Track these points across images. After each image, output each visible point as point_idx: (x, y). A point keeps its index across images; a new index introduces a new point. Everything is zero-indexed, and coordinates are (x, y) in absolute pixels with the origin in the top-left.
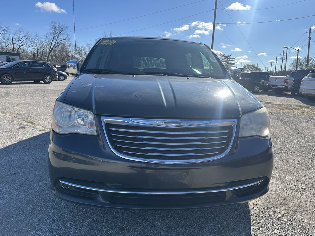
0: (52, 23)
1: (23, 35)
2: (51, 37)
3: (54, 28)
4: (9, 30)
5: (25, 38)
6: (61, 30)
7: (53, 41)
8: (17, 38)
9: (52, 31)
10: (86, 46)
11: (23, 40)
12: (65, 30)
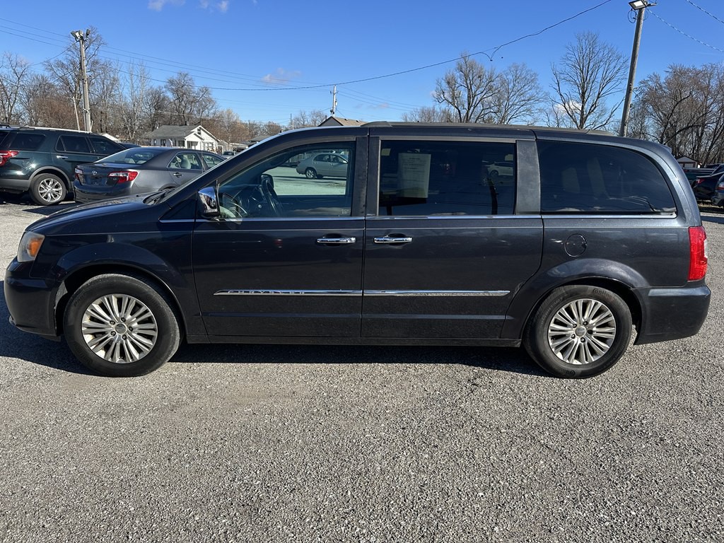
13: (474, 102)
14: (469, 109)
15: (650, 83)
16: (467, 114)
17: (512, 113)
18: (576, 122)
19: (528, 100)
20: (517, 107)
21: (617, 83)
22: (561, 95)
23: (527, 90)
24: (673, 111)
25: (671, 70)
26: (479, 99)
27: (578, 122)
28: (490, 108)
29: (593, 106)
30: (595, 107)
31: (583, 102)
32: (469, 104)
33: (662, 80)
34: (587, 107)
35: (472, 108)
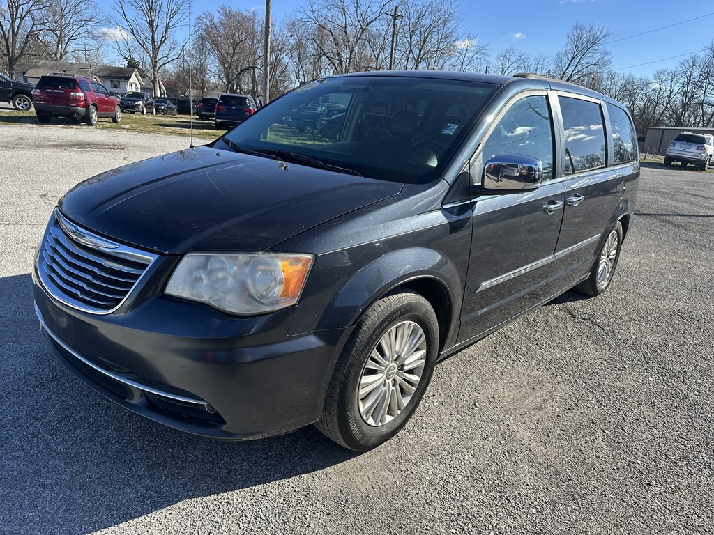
0: (576, 28)
1: (513, 58)
2: (566, 61)
3: (579, 37)
4: (488, 51)
5: (515, 65)
6: (592, 42)
7: (567, 68)
8: (501, 67)
9: (570, 47)
10: (652, 77)
11: (510, 69)
12: (601, 42)
13: (19, 13)
14: (13, 21)
15: (206, 20)
16: (12, 26)
17: (71, 34)
18: (148, 52)
19: (89, 21)
20: (75, 27)
21: (184, 17)
22: (127, 20)
23: (83, 8)
24: (234, 51)
25: (222, 11)
26: (25, 11)
27: (151, 52)
28: (43, 24)
29: (163, 37)
30: (165, 39)
31: (152, 31)
32: (12, 15)
33: (216, 20)
34: (158, 38)
35: (18, 21)
